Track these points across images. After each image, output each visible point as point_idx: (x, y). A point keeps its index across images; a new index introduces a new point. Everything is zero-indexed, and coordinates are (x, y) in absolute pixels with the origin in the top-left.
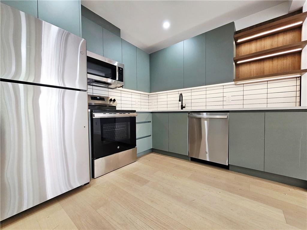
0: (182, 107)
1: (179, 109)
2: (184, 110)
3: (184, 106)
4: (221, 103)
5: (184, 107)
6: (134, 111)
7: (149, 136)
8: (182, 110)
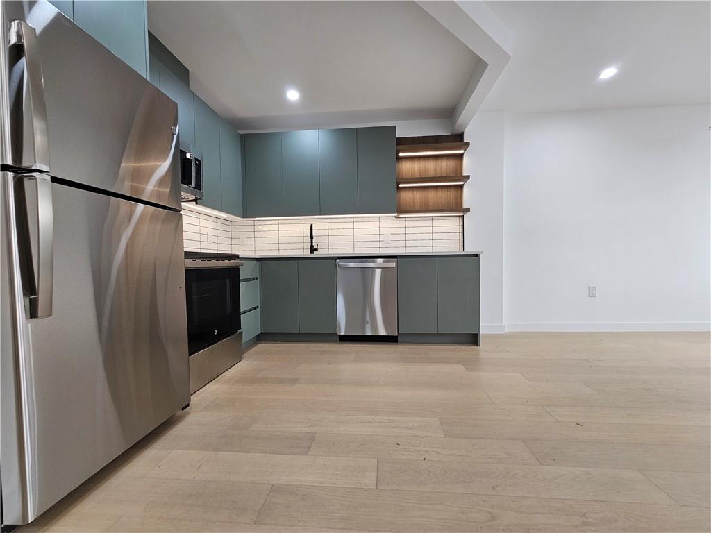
0: (313, 250)
1: (307, 253)
2: (316, 254)
3: (315, 247)
4: (377, 244)
5: (316, 250)
6: (236, 257)
7: (255, 308)
8: (312, 256)
